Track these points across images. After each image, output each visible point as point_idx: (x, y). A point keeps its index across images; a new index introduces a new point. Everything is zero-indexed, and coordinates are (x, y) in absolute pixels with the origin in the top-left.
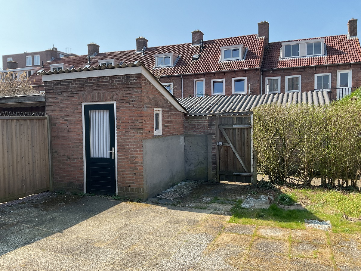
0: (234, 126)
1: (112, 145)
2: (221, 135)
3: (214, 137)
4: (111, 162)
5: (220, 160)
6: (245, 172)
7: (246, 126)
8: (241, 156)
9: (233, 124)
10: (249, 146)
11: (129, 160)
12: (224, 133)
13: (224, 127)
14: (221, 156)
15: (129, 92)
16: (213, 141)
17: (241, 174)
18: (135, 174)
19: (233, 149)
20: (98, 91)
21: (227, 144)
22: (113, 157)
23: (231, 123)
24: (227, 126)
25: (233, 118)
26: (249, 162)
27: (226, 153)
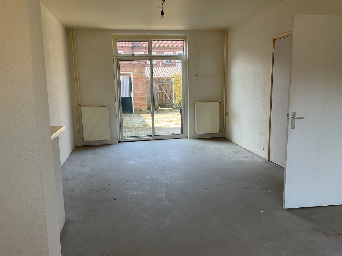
0: (166, 83)
1: (131, 91)
2: (160, 87)
3: (157, 88)
4: (130, 99)
5: (160, 99)
6: (171, 103)
7: (171, 83)
8: (169, 96)
9: (165, 82)
10: (172, 92)
11: (140, 97)
12: (161, 86)
13: (161, 84)
14: (160, 97)
15: (139, 68)
16: (157, 90)
17: (169, 104)
18: (142, 103)
19: (166, 94)
20: (123, 67)
21: (163, 91)
22: (131, 97)
23: (164, 82)
24: (162, 83)
25: (165, 80)
26: (172, 99)
27: (162, 95)
